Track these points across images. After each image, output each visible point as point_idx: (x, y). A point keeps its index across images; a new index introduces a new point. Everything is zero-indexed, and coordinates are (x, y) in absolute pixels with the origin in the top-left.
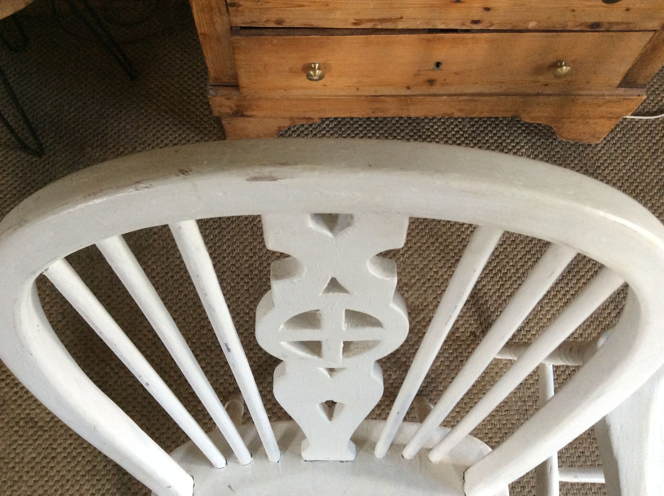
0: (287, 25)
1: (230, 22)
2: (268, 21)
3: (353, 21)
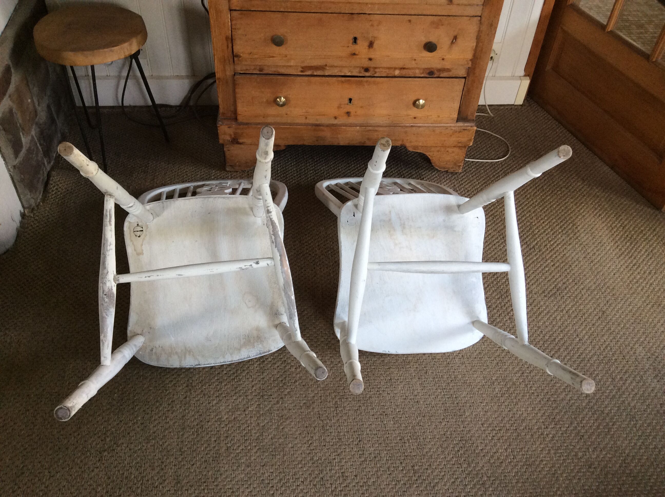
0: (265, 72)
1: (234, 69)
2: (255, 69)
3: (301, 69)
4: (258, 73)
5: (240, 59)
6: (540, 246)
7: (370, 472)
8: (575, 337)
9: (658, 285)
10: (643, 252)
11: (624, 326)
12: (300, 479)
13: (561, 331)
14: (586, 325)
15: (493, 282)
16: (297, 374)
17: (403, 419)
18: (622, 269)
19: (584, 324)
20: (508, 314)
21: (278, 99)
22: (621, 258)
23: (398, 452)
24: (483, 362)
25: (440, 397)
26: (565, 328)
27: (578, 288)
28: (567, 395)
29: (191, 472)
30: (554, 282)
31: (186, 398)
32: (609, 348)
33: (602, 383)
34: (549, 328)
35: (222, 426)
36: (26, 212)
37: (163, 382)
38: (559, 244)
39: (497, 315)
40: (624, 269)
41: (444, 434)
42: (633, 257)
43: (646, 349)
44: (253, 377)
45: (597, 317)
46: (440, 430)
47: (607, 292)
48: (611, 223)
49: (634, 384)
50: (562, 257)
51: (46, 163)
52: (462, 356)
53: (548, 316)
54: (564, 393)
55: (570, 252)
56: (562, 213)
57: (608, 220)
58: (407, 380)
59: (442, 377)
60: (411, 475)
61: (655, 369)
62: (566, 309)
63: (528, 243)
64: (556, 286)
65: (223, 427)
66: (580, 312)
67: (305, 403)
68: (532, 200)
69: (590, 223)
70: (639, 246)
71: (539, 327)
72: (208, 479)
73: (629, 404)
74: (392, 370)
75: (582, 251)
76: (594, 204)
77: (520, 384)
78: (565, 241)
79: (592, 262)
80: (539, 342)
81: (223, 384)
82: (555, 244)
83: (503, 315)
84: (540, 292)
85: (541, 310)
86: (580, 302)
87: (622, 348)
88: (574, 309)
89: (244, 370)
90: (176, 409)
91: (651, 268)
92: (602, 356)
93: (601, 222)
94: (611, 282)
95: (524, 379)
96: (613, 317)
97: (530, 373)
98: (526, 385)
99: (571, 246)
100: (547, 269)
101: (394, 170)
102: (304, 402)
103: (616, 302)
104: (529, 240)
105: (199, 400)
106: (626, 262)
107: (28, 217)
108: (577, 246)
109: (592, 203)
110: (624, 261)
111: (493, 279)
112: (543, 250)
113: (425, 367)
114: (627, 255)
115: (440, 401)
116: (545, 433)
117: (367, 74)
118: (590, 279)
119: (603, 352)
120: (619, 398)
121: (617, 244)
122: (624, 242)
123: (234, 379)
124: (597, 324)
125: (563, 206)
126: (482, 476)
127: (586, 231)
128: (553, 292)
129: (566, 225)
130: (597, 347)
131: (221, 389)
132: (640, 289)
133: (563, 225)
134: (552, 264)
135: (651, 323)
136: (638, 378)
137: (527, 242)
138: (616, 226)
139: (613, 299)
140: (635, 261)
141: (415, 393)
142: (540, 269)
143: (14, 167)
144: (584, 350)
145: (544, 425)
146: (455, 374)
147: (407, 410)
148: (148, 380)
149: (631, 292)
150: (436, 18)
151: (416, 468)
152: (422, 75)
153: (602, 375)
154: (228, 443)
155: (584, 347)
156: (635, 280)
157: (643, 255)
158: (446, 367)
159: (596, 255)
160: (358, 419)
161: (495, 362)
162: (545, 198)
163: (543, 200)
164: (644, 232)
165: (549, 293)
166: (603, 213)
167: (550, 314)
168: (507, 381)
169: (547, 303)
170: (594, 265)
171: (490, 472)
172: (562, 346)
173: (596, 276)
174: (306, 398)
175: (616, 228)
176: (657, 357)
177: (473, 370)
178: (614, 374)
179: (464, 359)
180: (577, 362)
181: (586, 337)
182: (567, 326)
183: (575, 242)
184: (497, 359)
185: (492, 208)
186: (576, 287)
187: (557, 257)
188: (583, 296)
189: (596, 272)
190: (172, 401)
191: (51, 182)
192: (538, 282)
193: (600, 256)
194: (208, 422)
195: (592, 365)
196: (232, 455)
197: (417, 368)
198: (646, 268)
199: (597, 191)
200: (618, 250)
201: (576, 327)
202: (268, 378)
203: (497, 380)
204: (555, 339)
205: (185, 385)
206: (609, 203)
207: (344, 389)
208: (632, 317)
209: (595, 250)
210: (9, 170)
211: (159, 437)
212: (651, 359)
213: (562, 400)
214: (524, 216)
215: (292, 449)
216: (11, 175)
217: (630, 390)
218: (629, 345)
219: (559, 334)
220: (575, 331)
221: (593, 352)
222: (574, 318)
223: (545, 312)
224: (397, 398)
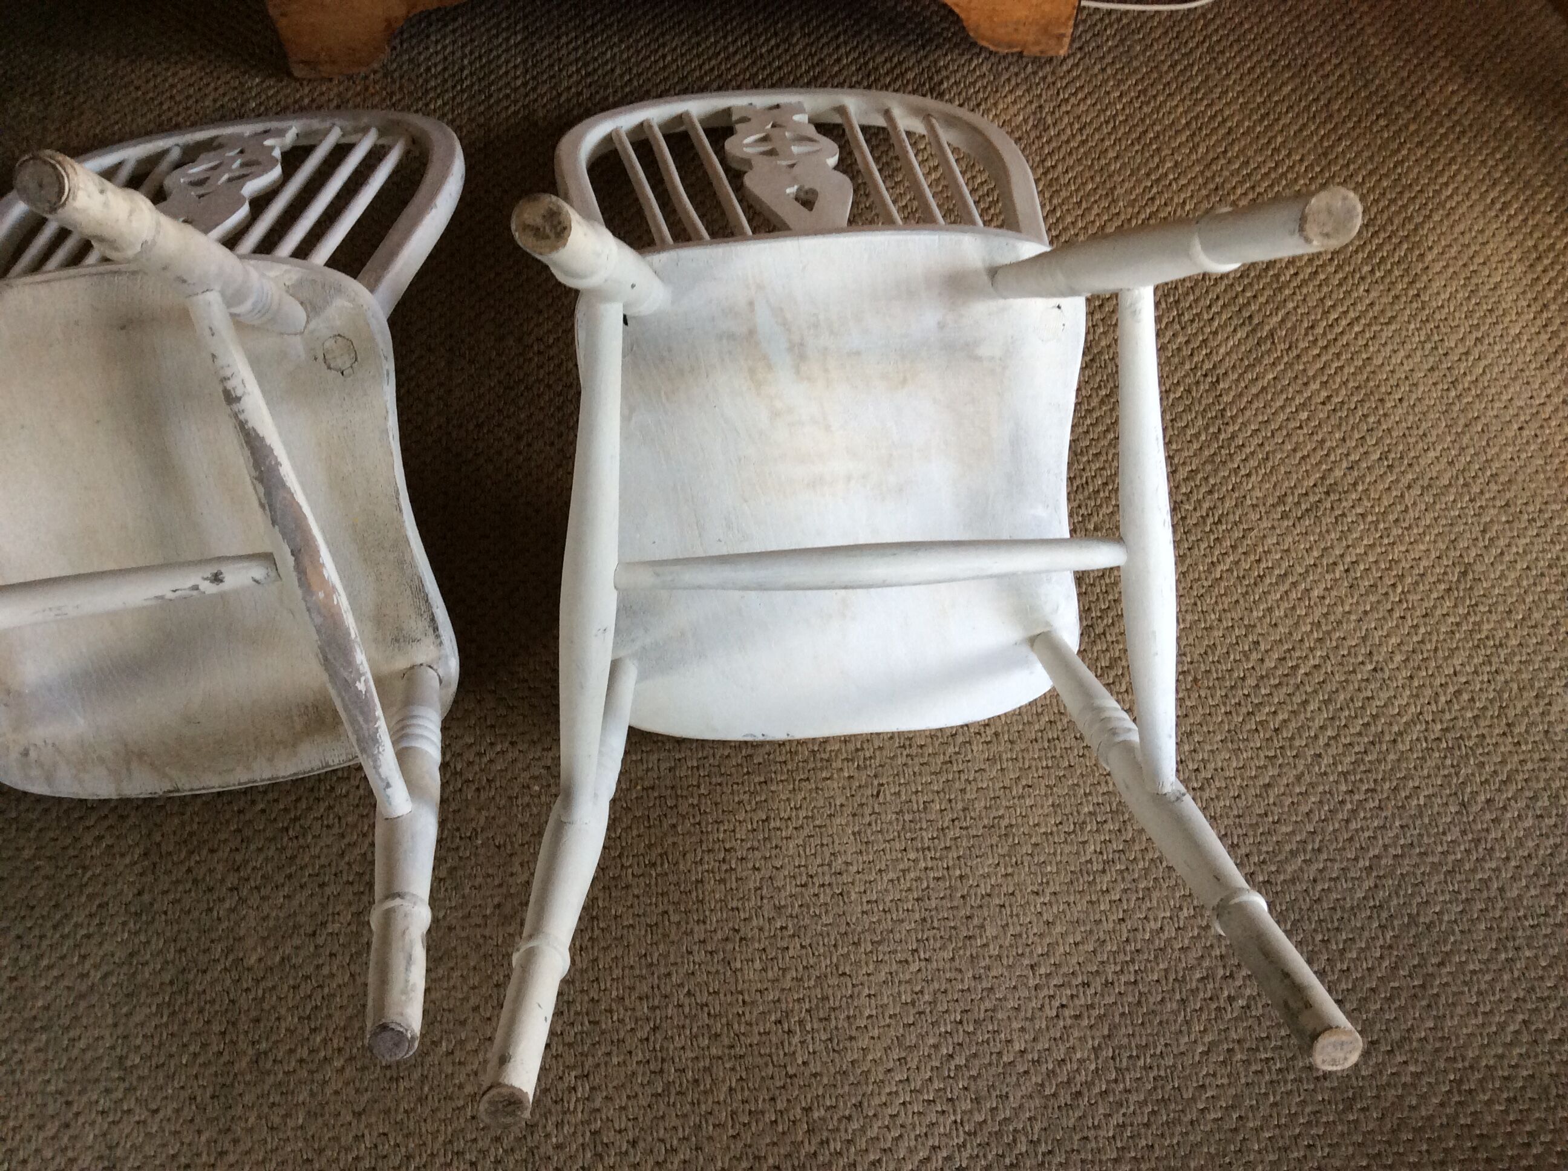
6: (1294, 328)
7: (675, 1128)
8: (1360, 659)
11: (1523, 619)
12: (468, 1157)
13: (1319, 640)
14: (1403, 618)
16: (479, 810)
17: (791, 952)
18: (1549, 409)
19: (1396, 615)
22: (1553, 366)
23: (767, 1065)
24: (1058, 753)
25: (912, 875)
26: (1334, 629)
27: (1397, 481)
29: (148, 1135)
30: (1320, 462)
31: (140, 893)
32: (1466, 696)
33: (1426, 820)
34: (1284, 629)
35: (245, 986)
37: (76, 839)
38: (1358, 319)
40: (1556, 410)
41: (913, 1003)
45: (1443, 587)
46: (902, 989)
47: (1487, 496)
48: (1537, 234)
49: (1528, 822)
50: (1360, 369)
53: (1283, 588)
55: (1389, 348)
56: (1381, 204)
57: (1530, 223)
58: (817, 823)
59: (925, 808)
60: (800, 1139)
62: (1348, 559)
63: (1256, 321)
64: (1323, 478)
65: (248, 990)
66: (1390, 569)
68: (1289, 155)
69: (1466, 239)
71: (1251, 627)
72: (199, 1155)
75: (1428, 346)
76: (1491, 163)
78: (1377, 308)
79: (1454, 383)
80: (1243, 679)
81: (253, 847)
82: (1344, 323)
84: (1270, 501)
85: (1263, 565)
86: (1395, 532)
87: (1506, 695)
88: (1371, 558)
90: (111, 931)
92: (1439, 727)
93: (1505, 232)
94: (1507, 455)
96: (1493, 586)
99: (1393, 327)
100: (1304, 415)
101: (847, 54)
102: (496, 900)
103: (1511, 530)
104: (1260, 310)
105: (179, 901)
108: (1412, 326)
109: (1483, 162)
112: (1302, 345)
113: (876, 776)
115: (909, 890)
116: (1226, 994)
118: (1439, 448)
119: (1443, 711)
120: (1473, 871)
121: (1545, 315)
123: (287, 829)
124: (1438, 612)
125: (1387, 175)
126: (1015, 1140)
127: (1451, 270)
128: (1313, 499)
129: (1388, 247)
130: (1428, 692)
131: (246, 861)
133: (1380, 247)
134: (1324, 394)
136: (1543, 802)
137: (1250, 317)
139: (1504, 519)
141: (838, 864)
142: (1282, 417)
144: (1386, 704)
145: (1224, 967)
146: (968, 796)
147: (806, 922)
151: (816, 1115)
153: (1430, 791)
154: (259, 1042)
155: (1384, 695)
158: (941, 772)
159: (1471, 358)
160: (656, 955)
162: (1332, 147)
163: (1325, 154)
165: (1299, 503)
166: (1516, 197)
167: (1291, 579)
169: (1289, 541)
170: (1459, 397)
171: (1037, 1127)
172: (1315, 691)
173: (1459, 436)
175: (1552, 255)
177: (1024, 782)
178: (1469, 789)
179: (999, 743)
180: (1357, 749)
181: (1398, 658)
182: (1339, 623)
183: (1407, 313)
186: (1390, 478)
187: (1341, 368)
188: (1406, 511)
189: (1462, 422)
190: (100, 906)
192: (1270, 464)
193: (1483, 363)
194: (205, 972)
195: (1402, 758)
196: (270, 1080)
197: (850, 777)
199: (1508, 112)
200: (1544, 337)
201: (1369, 622)
203: (1094, 813)
204: (1295, 668)
205: (138, 851)
206: (1543, 159)
207: (620, 856)
208: (1557, 583)
209: (1470, 342)
211: (61, 1022)
215: (450, 1058)
217: (1511, 843)
218: (1532, 687)
219: (1311, 649)
220: (1364, 639)
221: (1412, 709)
222: (1367, 594)
223: (1277, 572)
224: (780, 884)
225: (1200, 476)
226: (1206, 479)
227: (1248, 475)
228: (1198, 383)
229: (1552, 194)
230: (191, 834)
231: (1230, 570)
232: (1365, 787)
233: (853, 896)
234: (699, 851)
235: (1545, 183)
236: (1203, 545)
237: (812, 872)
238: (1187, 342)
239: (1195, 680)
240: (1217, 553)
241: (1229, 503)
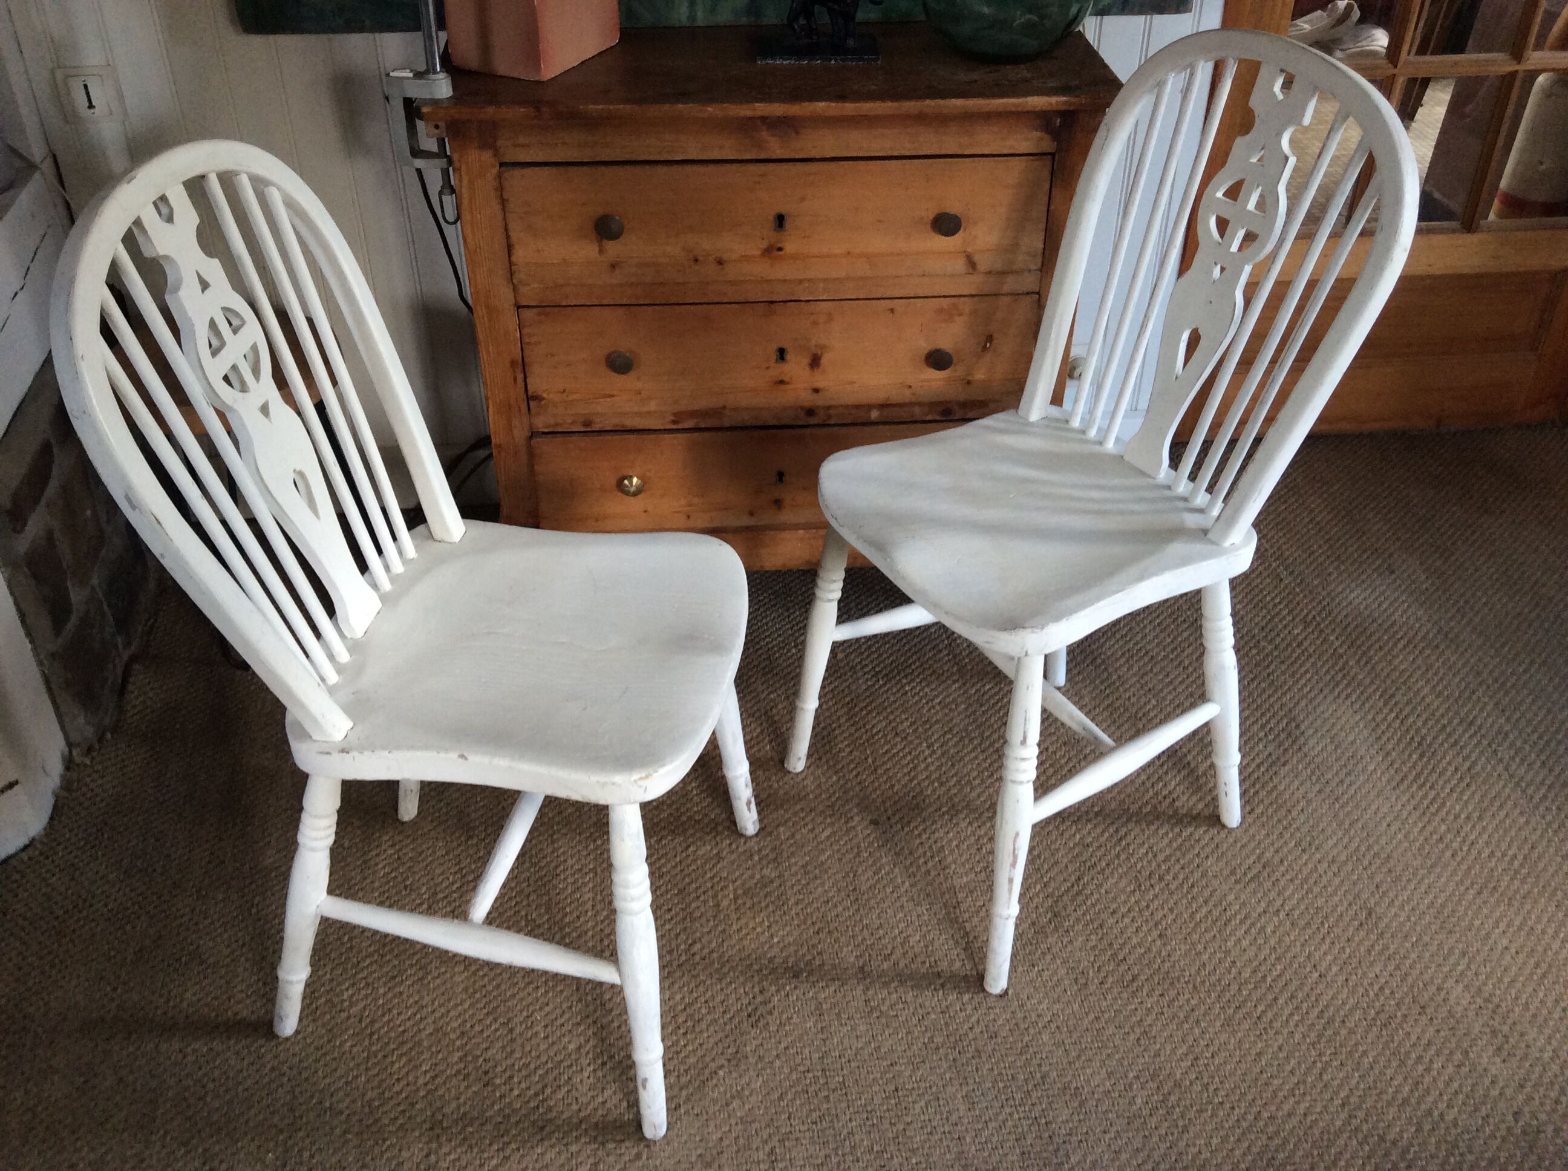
0: (596, 427)
1: (531, 426)
2: (573, 422)
3: (672, 418)
4: (582, 429)
5: (543, 402)
8: (1308, 969)
9: (1487, 843)
10: (1449, 773)
11: (1417, 941)
13: (1278, 959)
14: (1333, 943)
15: (1118, 856)
16: (681, 1089)
18: (1405, 813)
19: (1328, 941)
20: (1156, 925)
21: (626, 482)
22: (1402, 788)
25: (1010, 1124)
26: (1286, 952)
27: (1310, 859)
28: (1298, 1103)
30: (1254, 849)
31: (428, 1156)
32: (1387, 992)
33: (1377, 1072)
34: (1251, 953)
36: (75, 753)
37: (376, 1121)
38: (1262, 763)
39: (1130, 930)
42: (1428, 785)
43: (1473, 990)
44: (580, 1101)
45: (1356, 923)
47: (1375, 866)
48: (1373, 712)
49: (1450, 1069)
51: (120, 647)
52: (1058, 1027)
53: (1245, 927)
54: (1292, 1100)
55: (1287, 780)
57: (1367, 705)
58: (934, 1091)
59: (1013, 1078)
61: (1494, 1033)
62: (1286, 908)
64: (1259, 858)
66: (1317, 913)
67: (700, 1155)
69: (1326, 715)
70: (1440, 761)
71: (1227, 952)
73: (1441, 1115)
74: (897, 1068)
76: (1333, 672)
77: (1191, 1084)
79: (1337, 799)
80: (1229, 986)
82: (1253, 766)
83: (1145, 928)
84: (1225, 873)
85: (1228, 913)
86: (1316, 890)
87: (1416, 989)
88: (1303, 907)
89: (559, 1087)
91: (1470, 808)
92: (1373, 1011)
93: (1351, 711)
94: (1383, 842)
95: (1200, 1073)
96: (1391, 922)
97: (1213, 1056)
98: (1206, 1087)
99: (1287, 768)
102: (699, 1152)
103: (1396, 886)
105: (459, 1159)
106: (1413, 797)
107: (78, 765)
108: (1300, 766)
109: (1328, 671)
110: (1407, 795)
111: (1118, 849)
114: (1415, 780)
115: (1009, 1134)
117: (813, 421)
118: (1335, 839)
119: (1373, 1001)
120: (1418, 1104)
121: (1390, 758)
122: (1407, 753)
123: (538, 1107)
124: (1356, 939)
127: (1319, 734)
128: (1254, 871)
130: (1361, 990)
131: (507, 1131)
132: (1448, 854)
133: (1268, 722)
135: (1478, 929)
136: (1458, 1056)
138: (1385, 719)
139: (1389, 880)
140: (1433, 792)
141: (954, 1118)
143: (53, 655)
144: (1332, 998)
146: (1043, 1069)
147: (935, 1159)
148: (343, 1117)
149: (1429, 863)
150: (945, 303)
152: (929, 418)
153: (1375, 1053)
155: (1330, 993)
156: (1435, 837)
157: (1449, 781)
158: (1021, 1053)
159: (1345, 785)
161: (1132, 1037)
164: (1448, 730)
165: (1245, 874)
166: (1354, 690)
168: (1161, 1077)
169: (1243, 897)
170: (1342, 807)
172: (1281, 991)
173: (1347, 831)
174: (703, 1144)
175: (1386, 724)
176: (1498, 1006)
178: (1402, 1050)
179: (1061, 1033)
180: (1318, 1028)
181: (1335, 969)
182: (1289, 947)
183: (1295, 759)
184: (1137, 1030)
185: (1107, 692)
186: (1305, 857)
187: (1257, 792)
188: (1321, 876)
189: (1347, 823)
191: (130, 687)
192: (1220, 851)
193: (1354, 787)
195: (1351, 1032)
198: (1458, 807)
199: (1337, 644)
200: (1392, 772)
201: (1310, 946)
202: (614, 1102)
203: (1137, 1077)
204: (1264, 977)
206: (1366, 669)
207: (789, 1118)
208: (1435, 918)
209: (1342, 775)
210: (40, 663)
212: (1484, 1012)
213: (1289, 1115)
214: (1178, 706)
216: (44, 674)
217: (1441, 1085)
218: (1432, 982)
219: (1273, 965)
220: (1309, 957)
221: (1351, 1001)
222: (1304, 929)
223: (1238, 917)
224: (912, 1134)
225: (1173, 858)
226: (1178, 860)
227: (1207, 857)
228: (1160, 803)
229: (1378, 689)
230: (465, 1114)
231: (1206, 917)
232: (1329, 1052)
233: (968, 1140)
234: (848, 1113)
235: (1372, 683)
236: (1184, 901)
237: (935, 1123)
238: (1148, 779)
239: (1195, 987)
240: (1194, 906)
241: (1197, 875)
